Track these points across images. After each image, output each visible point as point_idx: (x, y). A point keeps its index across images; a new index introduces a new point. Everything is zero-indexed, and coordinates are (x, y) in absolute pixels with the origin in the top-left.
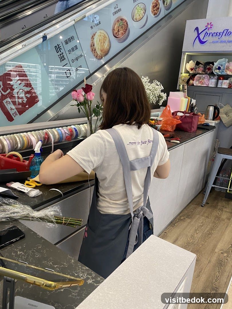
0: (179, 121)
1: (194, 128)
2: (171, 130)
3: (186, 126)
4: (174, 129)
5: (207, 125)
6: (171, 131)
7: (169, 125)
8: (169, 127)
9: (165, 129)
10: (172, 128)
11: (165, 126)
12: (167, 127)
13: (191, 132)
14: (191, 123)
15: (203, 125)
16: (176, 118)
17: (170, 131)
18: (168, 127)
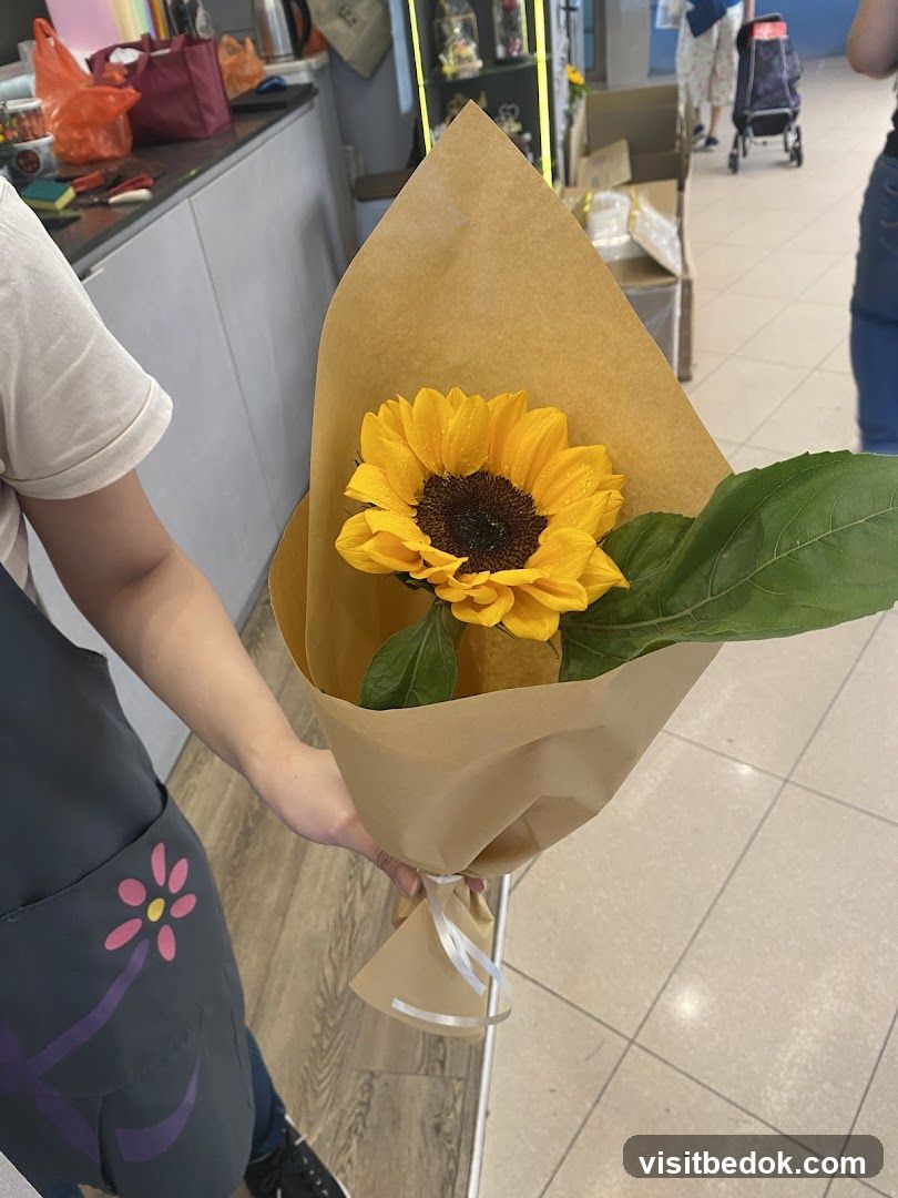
0: (131, 89)
1: (213, 113)
2: (113, 149)
3: (173, 113)
4: (127, 141)
5: (276, 86)
6: (117, 153)
7: (92, 124)
8: (96, 140)
9: (84, 152)
10: (117, 142)
11: (75, 135)
12: (85, 140)
13: (208, 138)
14: (190, 89)
15: (259, 91)
16: (111, 82)
17: (112, 159)
18: (92, 139)
